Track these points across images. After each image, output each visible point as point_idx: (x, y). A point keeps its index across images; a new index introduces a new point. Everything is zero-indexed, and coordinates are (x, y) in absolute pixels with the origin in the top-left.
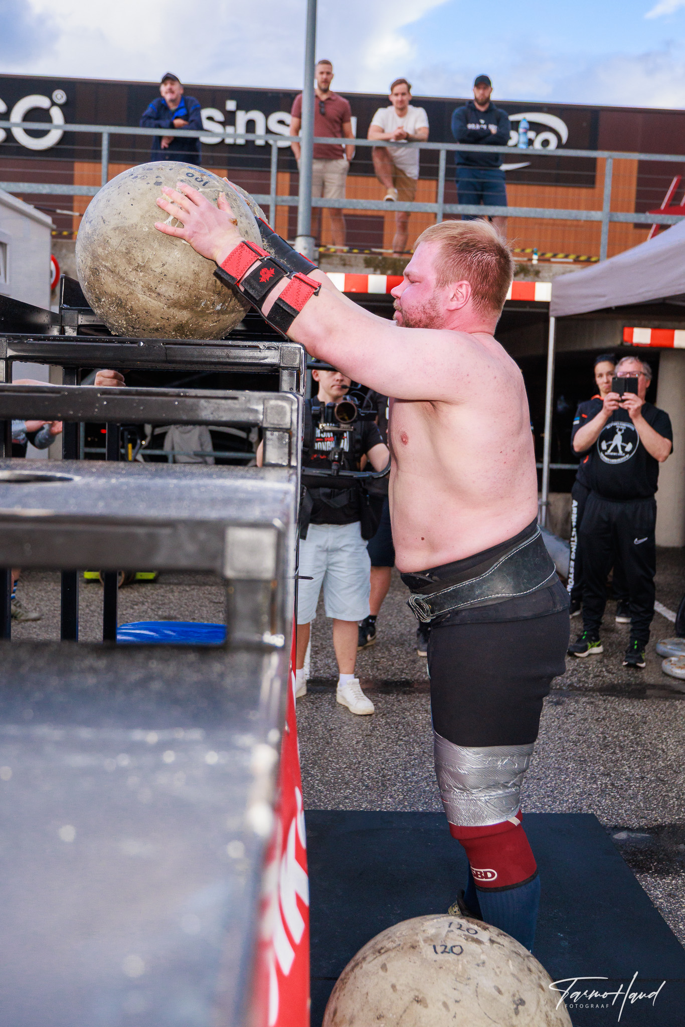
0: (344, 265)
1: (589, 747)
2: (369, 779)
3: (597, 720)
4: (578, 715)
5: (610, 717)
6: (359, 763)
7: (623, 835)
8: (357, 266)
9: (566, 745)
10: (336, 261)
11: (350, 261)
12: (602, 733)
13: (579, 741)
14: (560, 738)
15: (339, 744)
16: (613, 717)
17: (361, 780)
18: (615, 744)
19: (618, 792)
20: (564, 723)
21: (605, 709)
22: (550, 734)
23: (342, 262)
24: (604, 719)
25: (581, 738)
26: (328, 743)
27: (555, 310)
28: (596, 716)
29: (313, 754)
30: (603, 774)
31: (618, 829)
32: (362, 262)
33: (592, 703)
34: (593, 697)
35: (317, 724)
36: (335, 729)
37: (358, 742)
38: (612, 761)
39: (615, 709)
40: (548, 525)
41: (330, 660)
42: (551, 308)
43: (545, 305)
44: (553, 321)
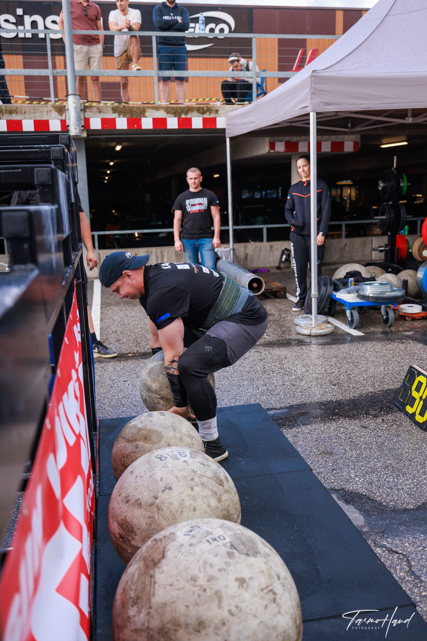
0: (100, 112)
1: (255, 373)
2: (135, 401)
3: (260, 360)
4: (250, 358)
5: (267, 358)
6: (130, 394)
7: (271, 412)
8: (108, 112)
9: (243, 374)
10: (95, 110)
11: (103, 109)
12: (263, 366)
13: (251, 371)
14: (240, 371)
15: (118, 387)
16: (269, 357)
17: (131, 403)
18: (270, 371)
19: (270, 393)
20: (242, 363)
21: (265, 354)
22: (235, 369)
23: (99, 110)
24: (264, 359)
25: (251, 369)
26: (112, 387)
27: (228, 133)
28: (260, 358)
29: (104, 393)
30: (263, 385)
31: (269, 409)
32: (111, 109)
33: (258, 352)
34: (258, 349)
35: (105, 378)
36: (116, 379)
37: (129, 385)
38: (268, 378)
39: (270, 353)
40: (235, 261)
41: (112, 345)
42: (227, 132)
43: (223, 131)
44: (228, 140)
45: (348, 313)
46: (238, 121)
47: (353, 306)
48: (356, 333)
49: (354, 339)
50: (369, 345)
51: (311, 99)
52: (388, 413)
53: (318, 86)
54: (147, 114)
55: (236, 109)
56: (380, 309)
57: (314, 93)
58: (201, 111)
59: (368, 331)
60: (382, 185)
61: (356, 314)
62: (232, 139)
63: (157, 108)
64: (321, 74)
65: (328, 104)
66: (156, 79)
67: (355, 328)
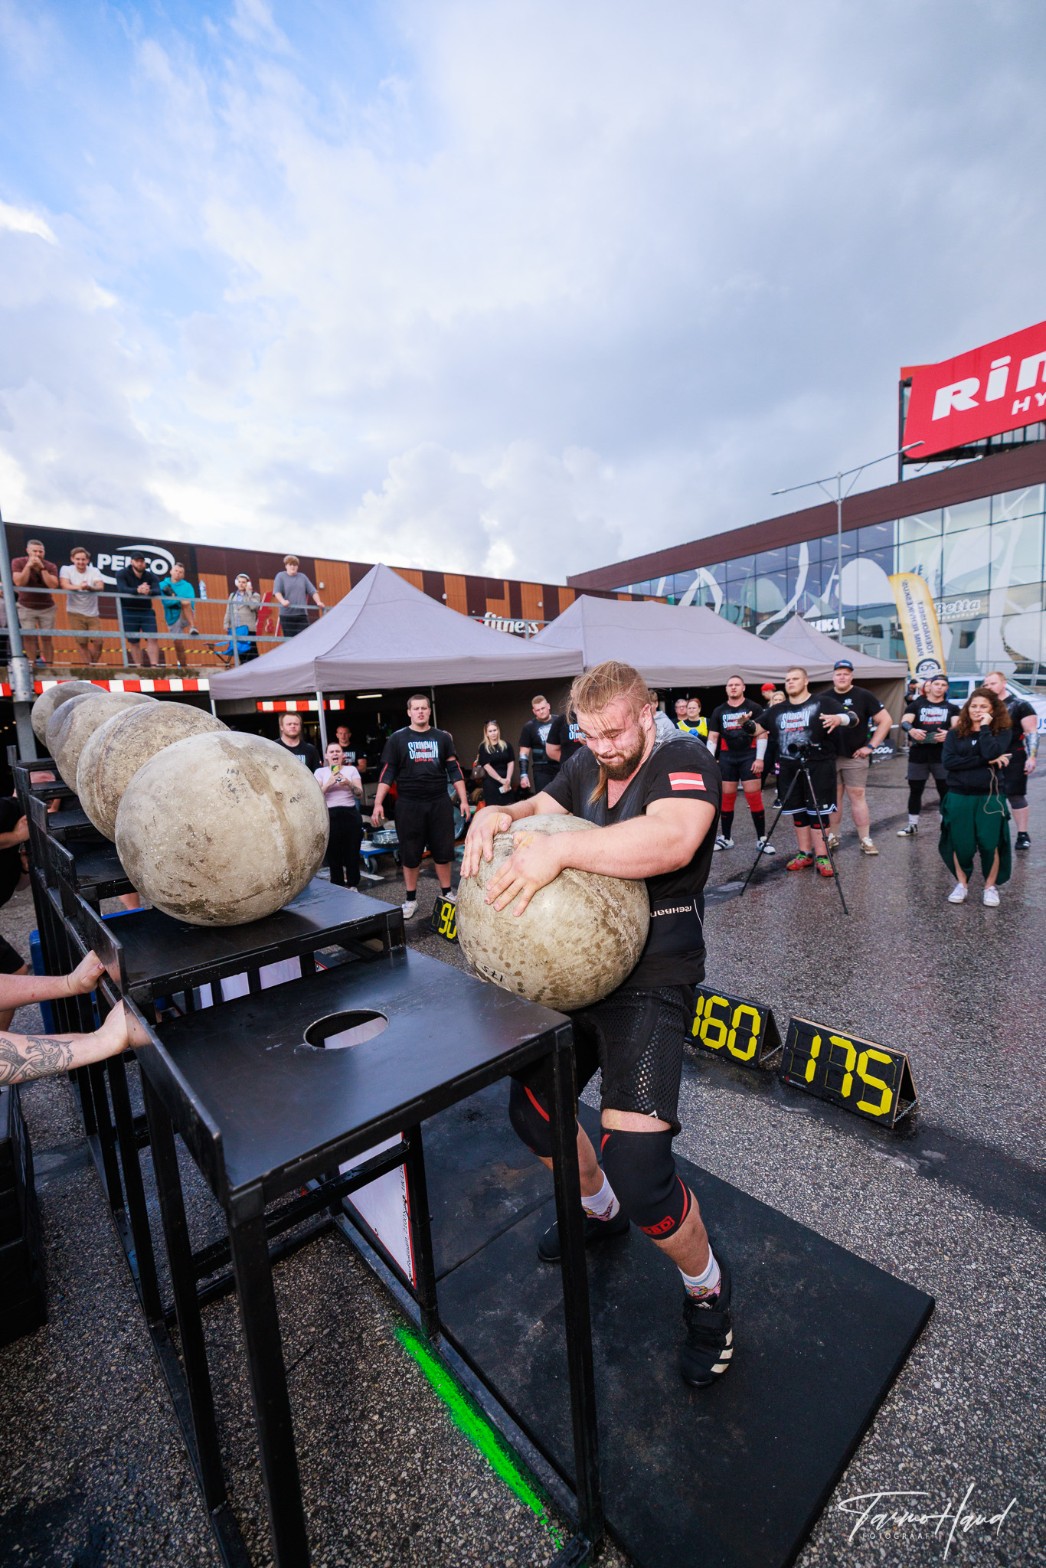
0: (55, 674)
11: (60, 672)
23: (53, 673)
27: (213, 696)
32: (69, 672)
42: (211, 694)
43: (206, 694)
44: (213, 702)
45: (366, 861)
46: (224, 686)
47: (371, 855)
48: (375, 878)
49: (375, 884)
50: (391, 886)
51: (317, 681)
52: (426, 937)
53: (322, 671)
54: (116, 676)
55: (219, 672)
56: (392, 853)
57: (319, 676)
58: (180, 674)
59: (385, 874)
60: (370, 739)
61: (374, 862)
62: (217, 702)
63: (127, 671)
64: (323, 660)
65: (331, 685)
66: (124, 641)
67: (375, 873)
